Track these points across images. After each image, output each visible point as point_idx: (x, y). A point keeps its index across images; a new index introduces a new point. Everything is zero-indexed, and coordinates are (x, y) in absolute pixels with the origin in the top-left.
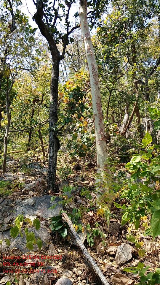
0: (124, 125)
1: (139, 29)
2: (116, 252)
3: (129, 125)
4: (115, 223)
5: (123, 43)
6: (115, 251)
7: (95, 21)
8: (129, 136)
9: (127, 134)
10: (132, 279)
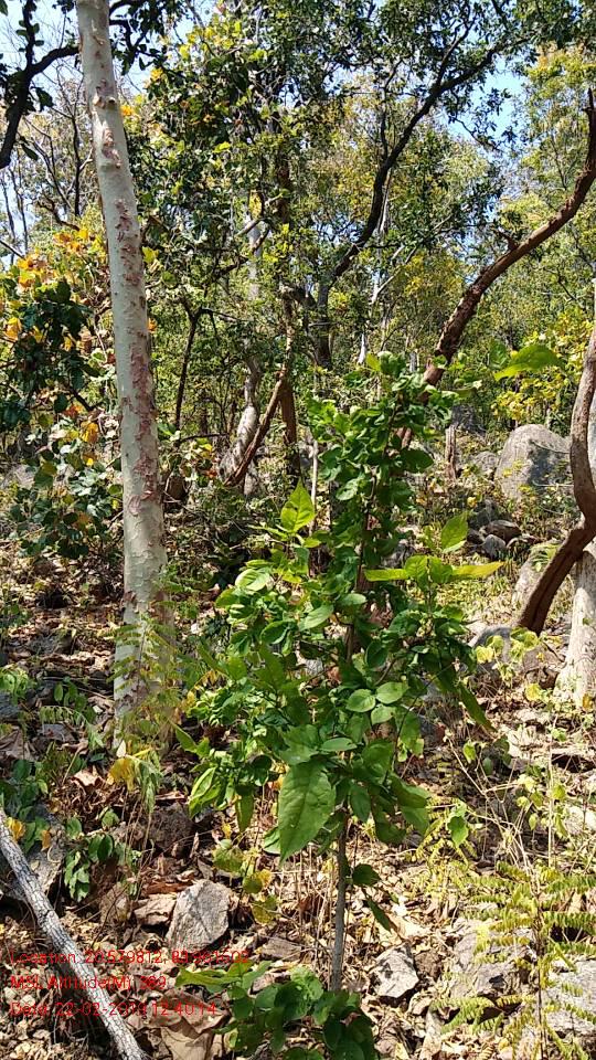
0: (238, 448)
1: (305, 99)
2: (170, 916)
3: (256, 447)
4: (176, 806)
5: (246, 141)
6: (168, 910)
7: (139, 40)
8: (257, 486)
9: (248, 479)
10: (222, 1009)
